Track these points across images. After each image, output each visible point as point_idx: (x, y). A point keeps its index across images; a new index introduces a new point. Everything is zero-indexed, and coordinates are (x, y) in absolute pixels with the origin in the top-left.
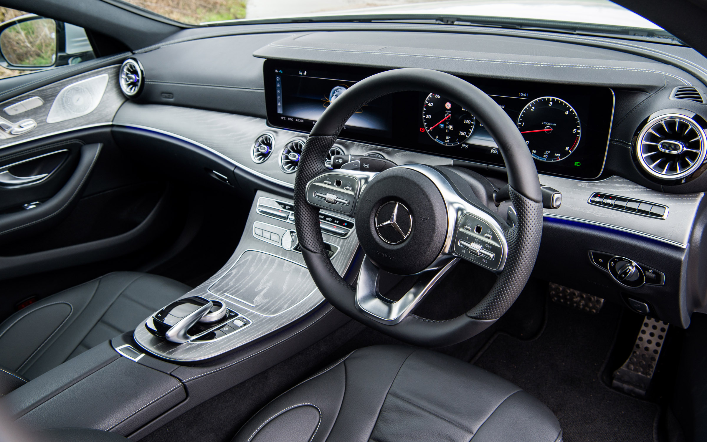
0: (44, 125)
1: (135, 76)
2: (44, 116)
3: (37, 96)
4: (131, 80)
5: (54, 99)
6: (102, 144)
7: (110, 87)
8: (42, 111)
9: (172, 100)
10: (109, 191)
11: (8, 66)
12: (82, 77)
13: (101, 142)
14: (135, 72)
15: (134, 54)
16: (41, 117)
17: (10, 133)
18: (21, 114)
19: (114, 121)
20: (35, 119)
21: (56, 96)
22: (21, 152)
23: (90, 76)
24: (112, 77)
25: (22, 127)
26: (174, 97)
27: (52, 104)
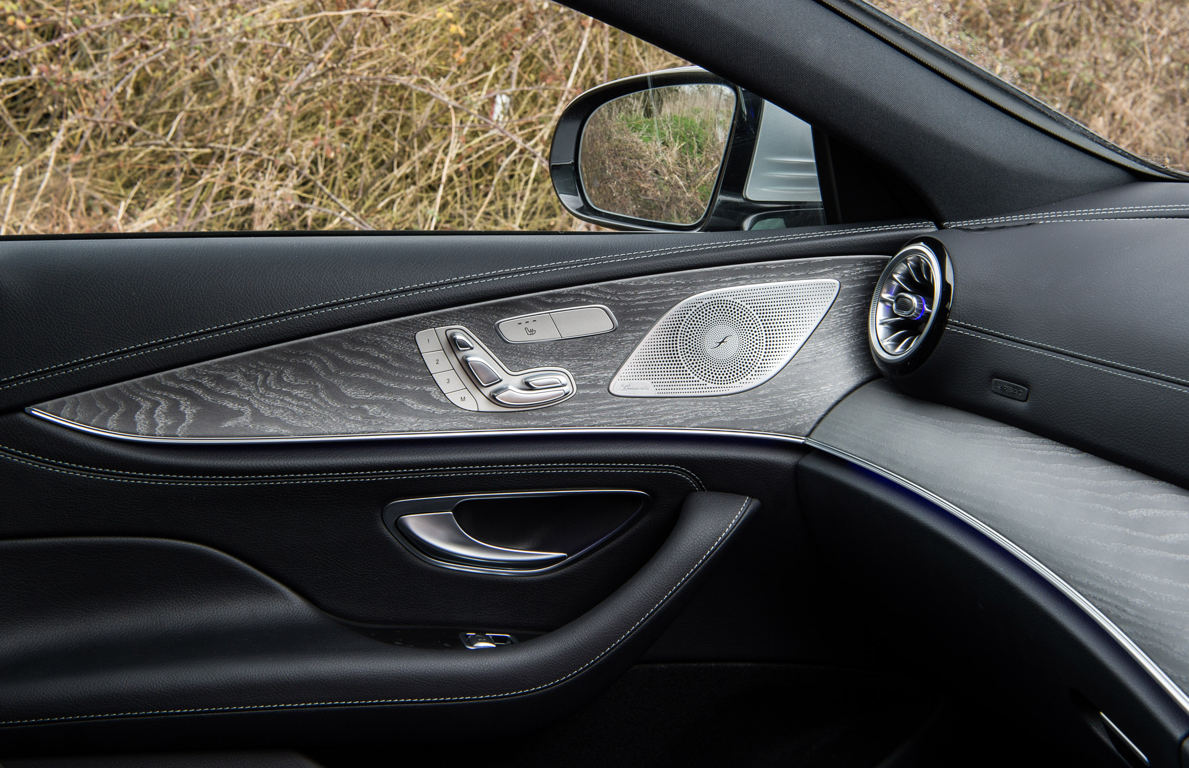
0: (597, 396)
1: (919, 301)
2: (606, 368)
3: (604, 301)
4: (905, 314)
5: (653, 324)
6: (756, 502)
7: (831, 322)
8: (604, 351)
9: (1021, 406)
10: (742, 665)
11: (580, 210)
12: (756, 271)
13: (752, 496)
14: (924, 289)
15: (940, 227)
16: (597, 369)
17: (492, 399)
18: (541, 344)
19: (813, 436)
20: (578, 373)
21: (660, 314)
22: (504, 462)
23: (779, 274)
24: (851, 292)
25: (531, 388)
26: (1028, 401)
27: (641, 339)
